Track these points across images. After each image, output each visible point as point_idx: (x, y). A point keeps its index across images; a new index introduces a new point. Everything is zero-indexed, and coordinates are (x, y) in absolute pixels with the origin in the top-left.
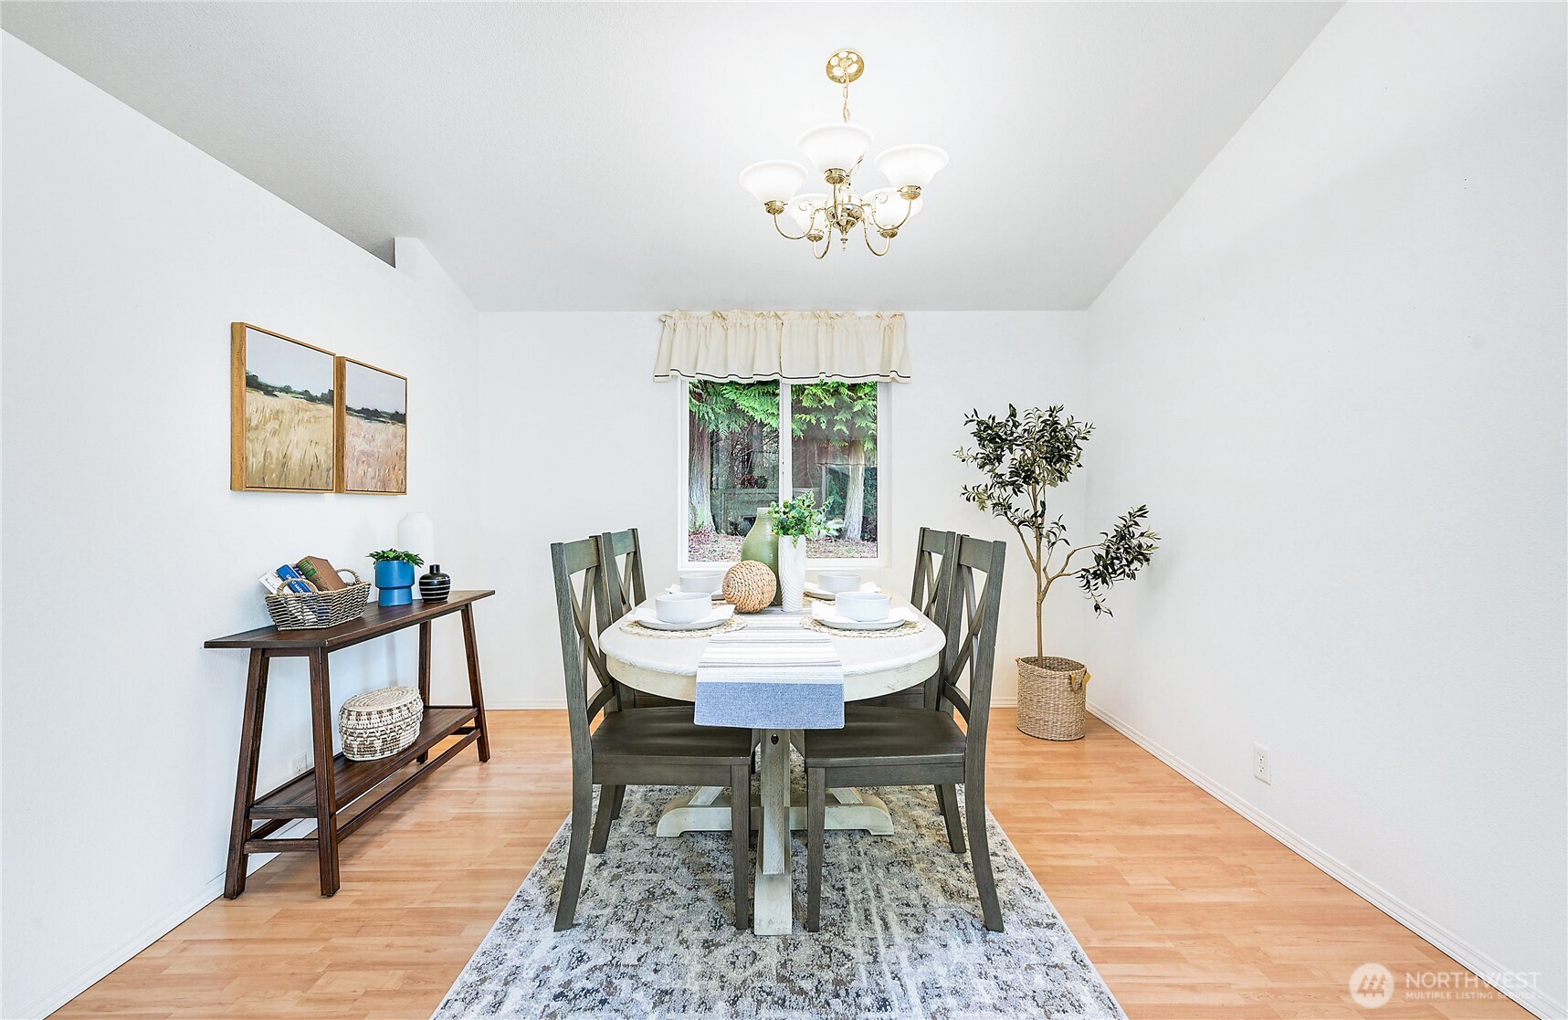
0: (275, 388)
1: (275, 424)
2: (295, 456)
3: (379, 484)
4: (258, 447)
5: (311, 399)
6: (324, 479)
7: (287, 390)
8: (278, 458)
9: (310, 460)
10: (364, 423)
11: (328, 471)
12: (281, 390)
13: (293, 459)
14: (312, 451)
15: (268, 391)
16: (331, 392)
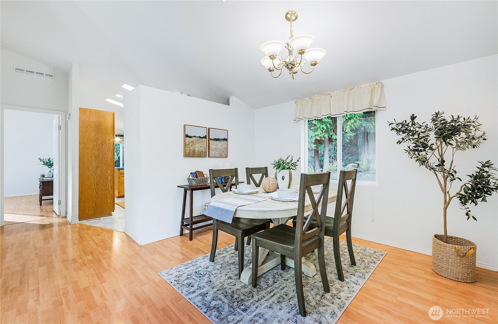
0: (192, 137)
1: (192, 144)
2: (197, 150)
3: (219, 155)
4: (188, 149)
5: (201, 138)
6: (204, 154)
7: (195, 136)
8: (192, 151)
9: (200, 150)
10: (215, 142)
11: (205, 153)
12: (193, 137)
13: (196, 151)
14: (201, 149)
15: (190, 137)
16: (206, 136)
